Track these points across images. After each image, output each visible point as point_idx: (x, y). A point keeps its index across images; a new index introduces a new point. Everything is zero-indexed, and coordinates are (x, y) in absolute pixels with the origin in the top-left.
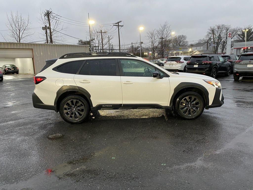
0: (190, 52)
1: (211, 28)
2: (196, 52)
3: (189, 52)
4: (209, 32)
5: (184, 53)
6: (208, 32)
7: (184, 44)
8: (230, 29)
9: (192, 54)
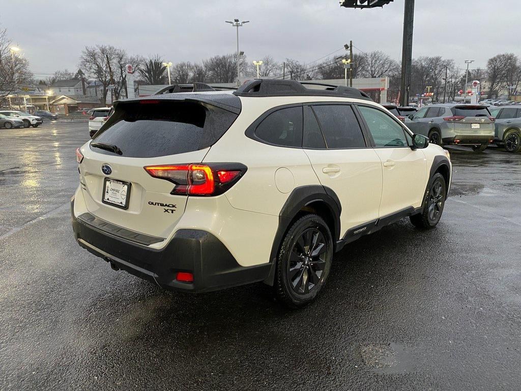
0: (50, 98)
1: (87, 50)
2: (64, 98)
3: (47, 97)
4: (85, 57)
5: (32, 99)
6: (82, 57)
7: (23, 77)
8: (124, 57)
9: (54, 103)
